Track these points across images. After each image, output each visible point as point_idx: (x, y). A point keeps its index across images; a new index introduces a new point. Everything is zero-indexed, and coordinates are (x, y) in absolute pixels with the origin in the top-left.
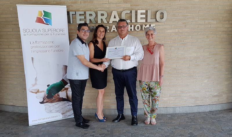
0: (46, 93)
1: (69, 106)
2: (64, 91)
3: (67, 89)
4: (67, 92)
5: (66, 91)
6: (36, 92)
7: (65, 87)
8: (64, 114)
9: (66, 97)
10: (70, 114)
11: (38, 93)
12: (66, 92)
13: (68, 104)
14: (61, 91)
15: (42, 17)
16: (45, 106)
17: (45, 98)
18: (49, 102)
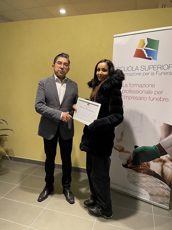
0: (132, 156)
1: (162, 188)
2: (157, 162)
3: (164, 162)
4: (164, 166)
5: (162, 163)
6: (120, 149)
7: (161, 157)
8: (154, 197)
9: (161, 173)
10: (162, 202)
11: (122, 153)
12: (162, 166)
13: (161, 185)
14: (154, 162)
15: (144, 48)
16: (128, 172)
17: (129, 162)
18: (134, 170)
